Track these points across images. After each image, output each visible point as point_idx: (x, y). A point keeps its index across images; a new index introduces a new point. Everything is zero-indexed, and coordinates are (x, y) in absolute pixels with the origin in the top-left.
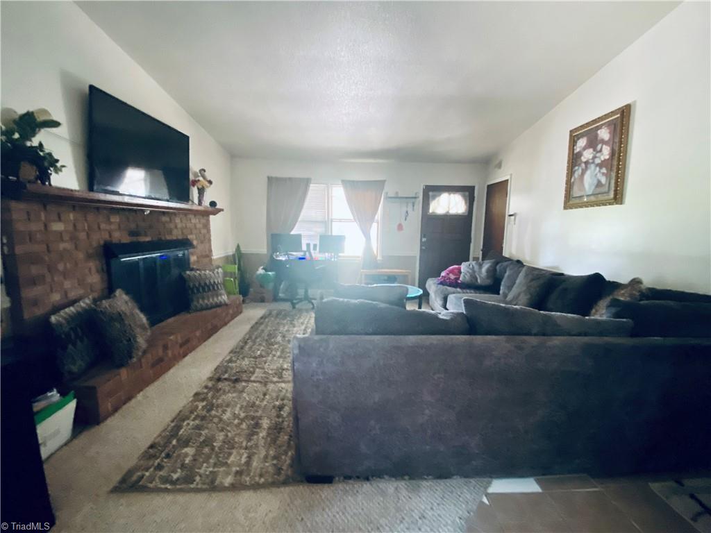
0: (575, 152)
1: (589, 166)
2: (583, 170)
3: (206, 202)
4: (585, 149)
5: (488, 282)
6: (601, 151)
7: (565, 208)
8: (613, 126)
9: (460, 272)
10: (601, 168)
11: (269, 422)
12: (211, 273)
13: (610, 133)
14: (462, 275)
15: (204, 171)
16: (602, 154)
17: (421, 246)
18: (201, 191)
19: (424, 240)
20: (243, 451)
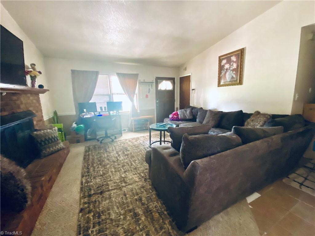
0: (222, 65)
1: (228, 70)
2: (225, 72)
3: (36, 86)
4: (226, 64)
5: (191, 117)
6: (233, 65)
7: (218, 87)
8: (237, 56)
9: (178, 115)
10: (233, 71)
11: (140, 210)
12: (51, 131)
13: (236, 58)
14: (179, 115)
15: (35, 65)
16: (233, 66)
17: (156, 104)
18: (33, 79)
19: (157, 101)
20: (141, 232)
